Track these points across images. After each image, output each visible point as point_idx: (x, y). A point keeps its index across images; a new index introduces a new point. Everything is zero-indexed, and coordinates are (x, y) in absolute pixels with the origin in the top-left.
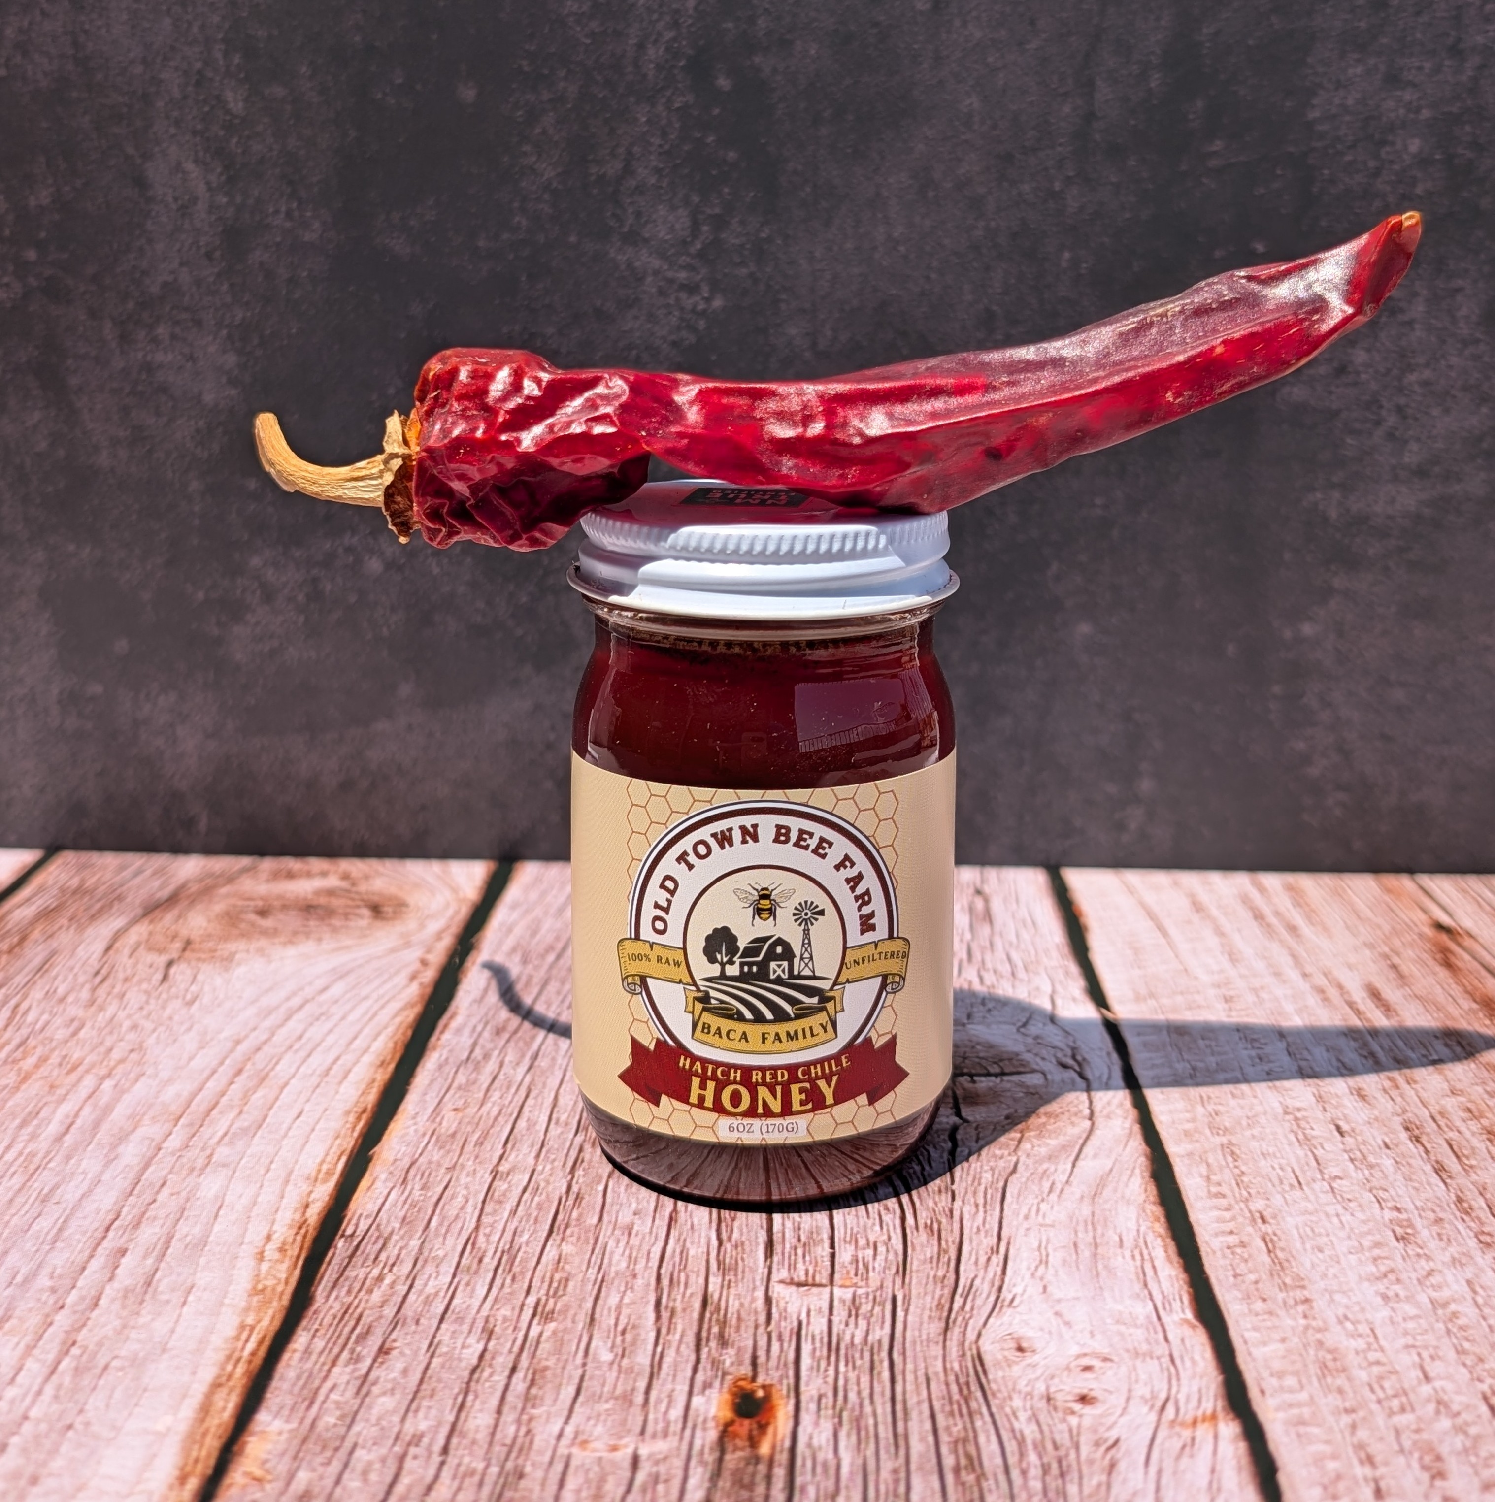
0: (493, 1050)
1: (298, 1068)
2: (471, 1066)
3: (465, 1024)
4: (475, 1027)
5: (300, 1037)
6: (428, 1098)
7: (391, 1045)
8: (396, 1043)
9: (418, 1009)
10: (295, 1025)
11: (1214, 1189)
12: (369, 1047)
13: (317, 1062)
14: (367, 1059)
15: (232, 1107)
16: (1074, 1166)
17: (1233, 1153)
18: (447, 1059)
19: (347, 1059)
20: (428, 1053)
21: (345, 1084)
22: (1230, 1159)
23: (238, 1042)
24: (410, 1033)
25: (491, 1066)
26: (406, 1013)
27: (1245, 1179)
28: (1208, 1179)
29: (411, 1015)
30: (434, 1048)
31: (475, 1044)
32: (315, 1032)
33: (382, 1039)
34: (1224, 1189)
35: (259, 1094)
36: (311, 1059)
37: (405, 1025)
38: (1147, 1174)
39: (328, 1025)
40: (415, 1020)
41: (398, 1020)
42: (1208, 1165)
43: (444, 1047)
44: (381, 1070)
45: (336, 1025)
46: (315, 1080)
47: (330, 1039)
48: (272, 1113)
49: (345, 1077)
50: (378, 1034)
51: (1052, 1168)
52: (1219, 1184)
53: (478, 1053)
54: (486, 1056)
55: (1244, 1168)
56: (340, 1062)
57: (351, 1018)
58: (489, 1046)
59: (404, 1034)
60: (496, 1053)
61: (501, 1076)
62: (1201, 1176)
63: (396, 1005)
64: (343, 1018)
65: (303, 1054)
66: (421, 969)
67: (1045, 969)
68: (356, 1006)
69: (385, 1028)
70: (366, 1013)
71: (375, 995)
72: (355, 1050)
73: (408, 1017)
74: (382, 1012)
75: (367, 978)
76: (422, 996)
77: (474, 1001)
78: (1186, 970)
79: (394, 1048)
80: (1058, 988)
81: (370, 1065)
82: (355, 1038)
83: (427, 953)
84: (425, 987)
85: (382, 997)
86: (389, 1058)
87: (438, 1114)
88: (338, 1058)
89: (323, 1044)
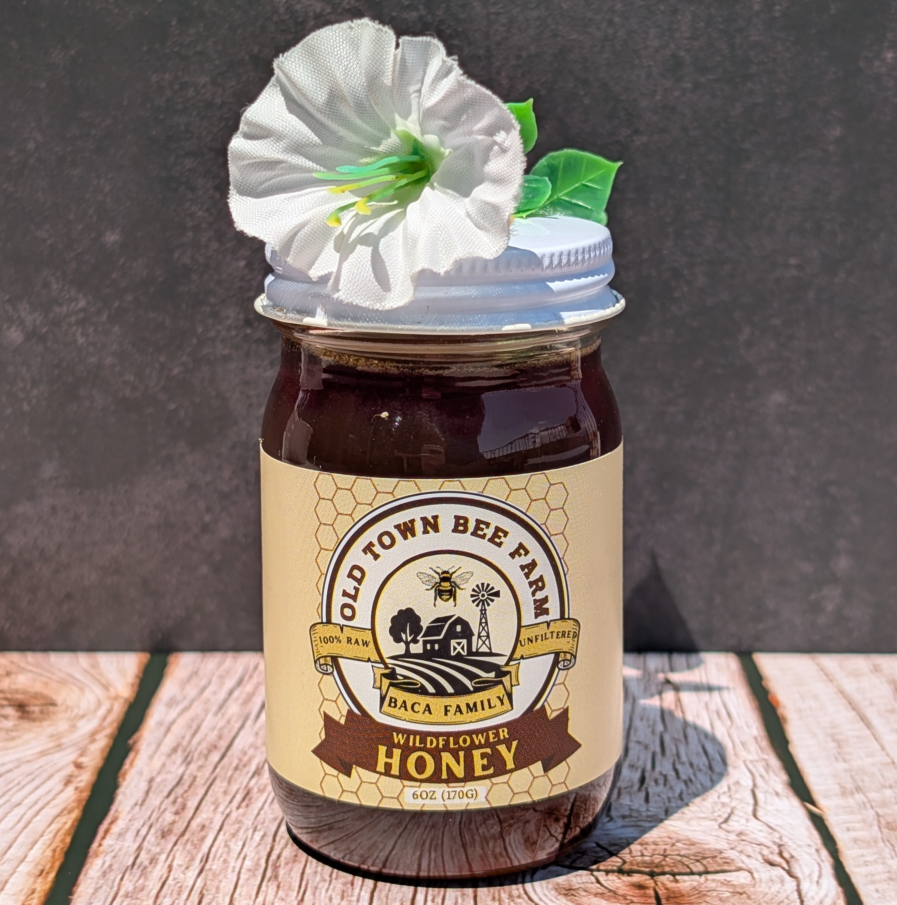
0: (159, 854)
2: (138, 871)
3: (127, 829)
4: (138, 831)
7: (49, 853)
8: (54, 851)
9: (76, 814)
12: (25, 857)
14: (24, 868)
18: (110, 866)
20: (89, 860)
24: (68, 840)
26: (63, 819)
29: (70, 820)
30: (97, 855)
33: (38, 846)
37: (63, 831)
40: (72, 825)
41: (55, 826)
43: (107, 853)
44: (40, 880)
50: (35, 843)
53: (144, 858)
54: (153, 861)
58: (155, 850)
59: (62, 841)
60: (163, 857)
61: (171, 881)
63: (51, 811)
66: (76, 772)
67: (745, 762)
68: (7, 813)
69: (42, 836)
70: (19, 821)
71: (28, 801)
72: (9, 860)
73: (65, 823)
74: (38, 818)
75: (19, 784)
76: (79, 801)
77: (136, 804)
78: (893, 763)
79: (53, 857)
80: (759, 782)
81: (29, 874)
82: (10, 847)
83: (81, 755)
84: (81, 792)
85: (36, 803)
86: (48, 867)
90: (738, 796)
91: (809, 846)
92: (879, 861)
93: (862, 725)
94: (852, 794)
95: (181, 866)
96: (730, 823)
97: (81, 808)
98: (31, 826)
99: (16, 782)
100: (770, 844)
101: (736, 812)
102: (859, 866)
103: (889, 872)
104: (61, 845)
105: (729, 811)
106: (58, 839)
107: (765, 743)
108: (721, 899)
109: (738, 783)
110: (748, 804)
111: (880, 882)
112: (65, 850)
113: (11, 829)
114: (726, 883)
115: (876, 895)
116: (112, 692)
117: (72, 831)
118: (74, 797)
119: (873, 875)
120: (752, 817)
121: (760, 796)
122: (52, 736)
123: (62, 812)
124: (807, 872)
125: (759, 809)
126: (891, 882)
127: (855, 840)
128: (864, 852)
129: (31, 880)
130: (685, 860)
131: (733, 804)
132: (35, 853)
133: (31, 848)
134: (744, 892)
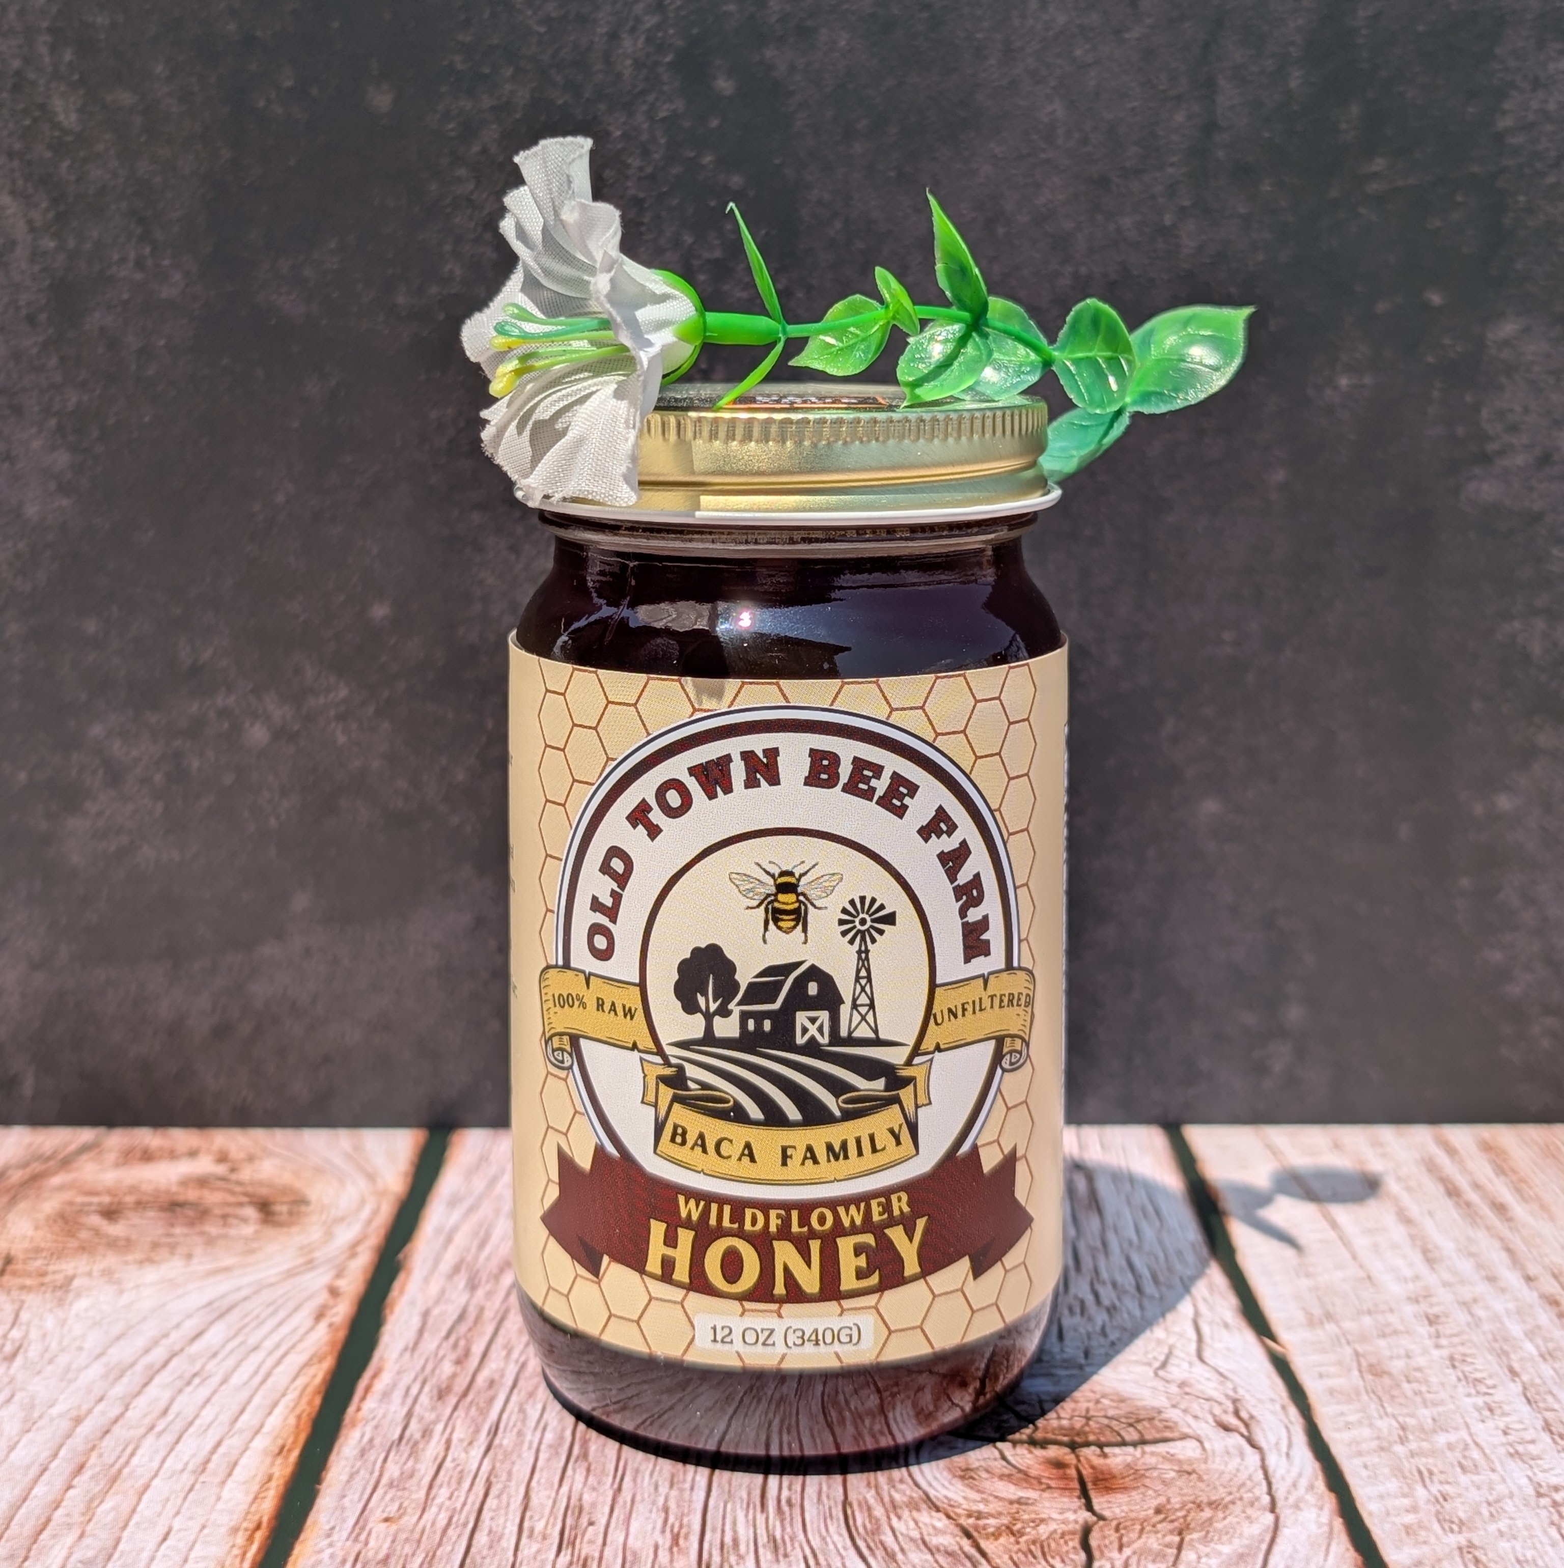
0: (435, 1422)
1: (162, 1461)
3: (394, 1386)
4: (409, 1389)
5: (165, 1412)
6: (346, 1501)
8: (299, 1417)
9: (328, 1363)
10: (157, 1393)
12: (262, 1426)
13: (190, 1450)
17: (1477, 1561)
18: (371, 1440)
19: (233, 1443)
21: (230, 1484)
23: (77, 1421)
24: (318, 1401)
25: (435, 1446)
26: (312, 1371)
29: (319, 1373)
30: (353, 1424)
31: (409, 1415)
32: (189, 1401)
33: (278, 1410)
35: (109, 1503)
36: (179, 1447)
37: (310, 1389)
39: (204, 1392)
40: (324, 1380)
41: (301, 1381)
43: (366, 1421)
44: (279, 1460)
45: (215, 1392)
46: (186, 1479)
47: (208, 1414)
48: (126, 1533)
49: (229, 1473)
50: (275, 1405)
53: (415, 1428)
54: (427, 1432)
56: (220, 1450)
57: (237, 1379)
58: (430, 1416)
59: (310, 1403)
60: (440, 1426)
61: (449, 1464)
63: (296, 1359)
64: (225, 1381)
65: (169, 1438)
66: (331, 1303)
67: (1181, 1280)
69: (284, 1395)
72: (242, 1431)
73: (314, 1376)
74: (280, 1368)
76: (333, 1344)
77: (406, 1349)
78: (1369, 1278)
79: (297, 1426)
80: (1203, 1311)
81: (265, 1451)
82: (242, 1411)
83: (338, 1277)
84: (337, 1330)
85: (279, 1346)
86: (290, 1441)
87: (363, 1528)
88: (218, 1444)
89: (198, 1422)
90: (1176, 1330)
91: (1272, 1400)
92: (1366, 1422)
93: (1325, 1224)
94: (1322, 1324)
95: (462, 1440)
96: (1168, 1368)
97: (336, 1354)
98: (271, 1380)
100: (1221, 1399)
101: (1175, 1353)
102: (1338, 1430)
103: (1378, 1438)
104: (308, 1410)
105: (1166, 1350)
106: (305, 1399)
108: (1163, 1481)
110: (1189, 1341)
111: (1368, 1453)
112: (313, 1415)
114: (1170, 1457)
115: (1364, 1472)
116: (380, 1185)
117: (323, 1388)
118: (326, 1338)
119: (1358, 1443)
120: (1195, 1359)
121: (1206, 1330)
122: (302, 1247)
123: (312, 1359)
124: (1272, 1439)
125: (1204, 1347)
126: (1382, 1454)
127: (1331, 1392)
128: (1344, 1408)
130: (1114, 1424)
131: (1171, 1342)
132: (274, 1421)
133: (270, 1413)
134: (1194, 1471)
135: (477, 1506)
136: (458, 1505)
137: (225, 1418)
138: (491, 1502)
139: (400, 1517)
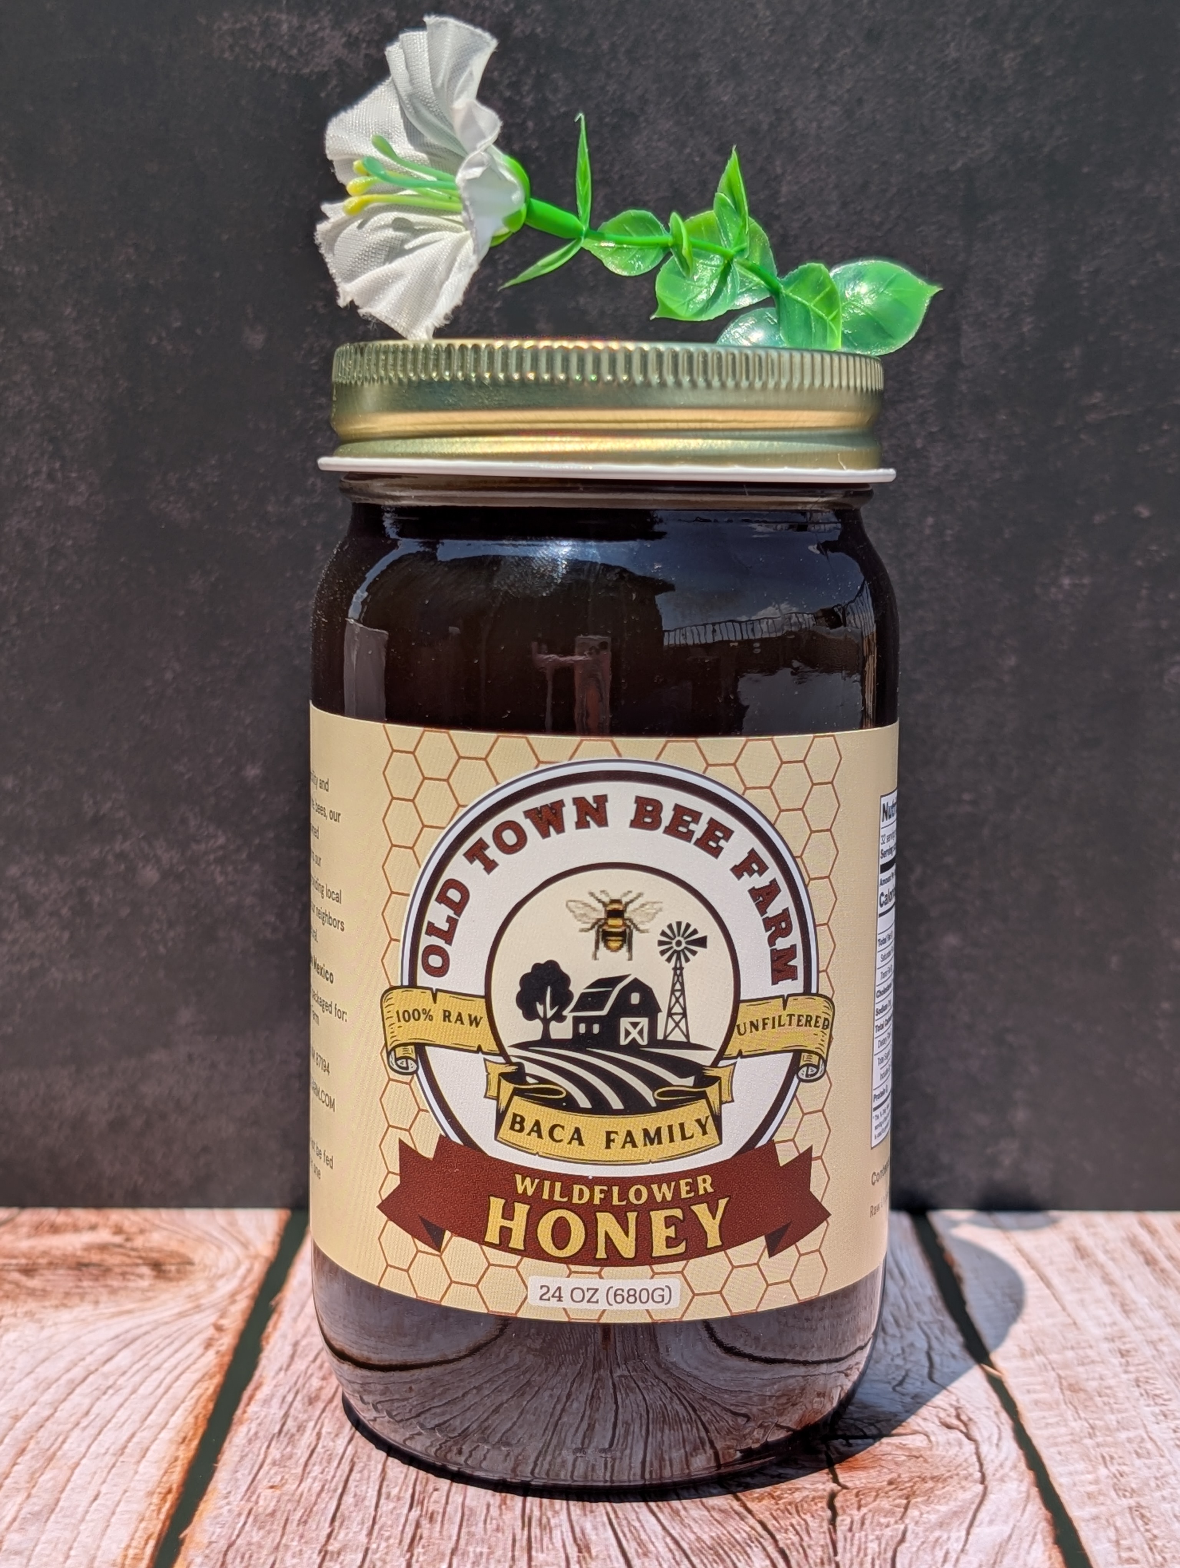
0: (307, 1421)
1: (89, 1447)
2: (284, 1439)
3: (272, 1396)
4: (284, 1398)
5: (87, 1413)
6: (239, 1475)
7: (191, 1420)
8: (196, 1418)
9: (217, 1380)
10: (80, 1399)
11: (1124, 1555)
12: (167, 1423)
13: (110, 1439)
14: (166, 1435)
15: (18, 1490)
16: (968, 1533)
17: (1142, 1516)
18: (256, 1433)
19: (144, 1436)
20: (234, 1427)
21: (144, 1463)
22: (1140, 1522)
23: (17, 1419)
24: (211, 1406)
25: (308, 1438)
26: (205, 1385)
27: (1159, 1543)
28: (1117, 1543)
29: (211, 1387)
30: (241, 1422)
31: (286, 1415)
32: (105, 1406)
33: (178, 1414)
34: (1136, 1554)
35: (47, 1475)
36: (101, 1437)
37: (205, 1397)
38: (1050, 1540)
39: (117, 1400)
40: (215, 1391)
41: (196, 1392)
42: (1117, 1529)
43: (252, 1420)
44: (183, 1447)
45: (126, 1400)
46: (109, 1459)
47: (122, 1415)
48: (64, 1495)
49: (143, 1456)
50: (177, 1409)
51: (945, 1536)
52: (1130, 1549)
53: (290, 1424)
54: (301, 1428)
55: (1155, 1532)
56: (135, 1440)
57: (142, 1392)
58: (303, 1417)
59: (205, 1407)
60: (311, 1424)
61: (319, 1449)
62: (1110, 1541)
63: (191, 1376)
64: (134, 1392)
65: (92, 1431)
66: (217, 1336)
67: (919, 1324)
68: (147, 1378)
69: (183, 1402)
70: (159, 1386)
71: (168, 1365)
72: (150, 1427)
73: (207, 1389)
74: (179, 1383)
75: (157, 1346)
76: (221, 1365)
77: (280, 1369)
78: (1075, 1323)
79: (196, 1424)
80: (935, 1344)
81: (171, 1441)
82: (150, 1413)
83: (222, 1316)
84: (223, 1356)
85: (175, 1367)
86: (190, 1434)
87: (253, 1493)
88: (133, 1436)
89: (114, 1420)
90: (912, 1358)
91: (988, 1408)
92: (1062, 1423)
93: (1041, 1284)
94: (1032, 1355)
95: (330, 1433)
96: (906, 1385)
97: (223, 1373)
98: (171, 1391)
99: (155, 1344)
100: (947, 1407)
101: (911, 1374)
102: (1039, 1429)
103: (1072, 1434)
104: (204, 1412)
105: (903, 1373)
106: (201, 1404)
107: (939, 1304)
108: (896, 1463)
109: (912, 1345)
110: (923, 1366)
111: (1063, 1444)
112: (208, 1415)
113: (151, 1394)
114: (902, 1447)
115: (1058, 1458)
116: (252, 1250)
117: (215, 1397)
118: (215, 1362)
119: (1055, 1438)
120: (927, 1380)
121: (936, 1359)
122: (190, 1296)
123: (203, 1377)
124: (986, 1434)
125: (935, 1371)
126: (1074, 1445)
127: (1036, 1403)
128: (1046, 1414)
129: (174, 1447)
130: (858, 1423)
131: (908, 1366)
132: (177, 1419)
133: (173, 1415)
134: (921, 1456)
135: (344, 1478)
136: (329, 1477)
137: (137, 1417)
138: (355, 1475)
139: (283, 1485)
